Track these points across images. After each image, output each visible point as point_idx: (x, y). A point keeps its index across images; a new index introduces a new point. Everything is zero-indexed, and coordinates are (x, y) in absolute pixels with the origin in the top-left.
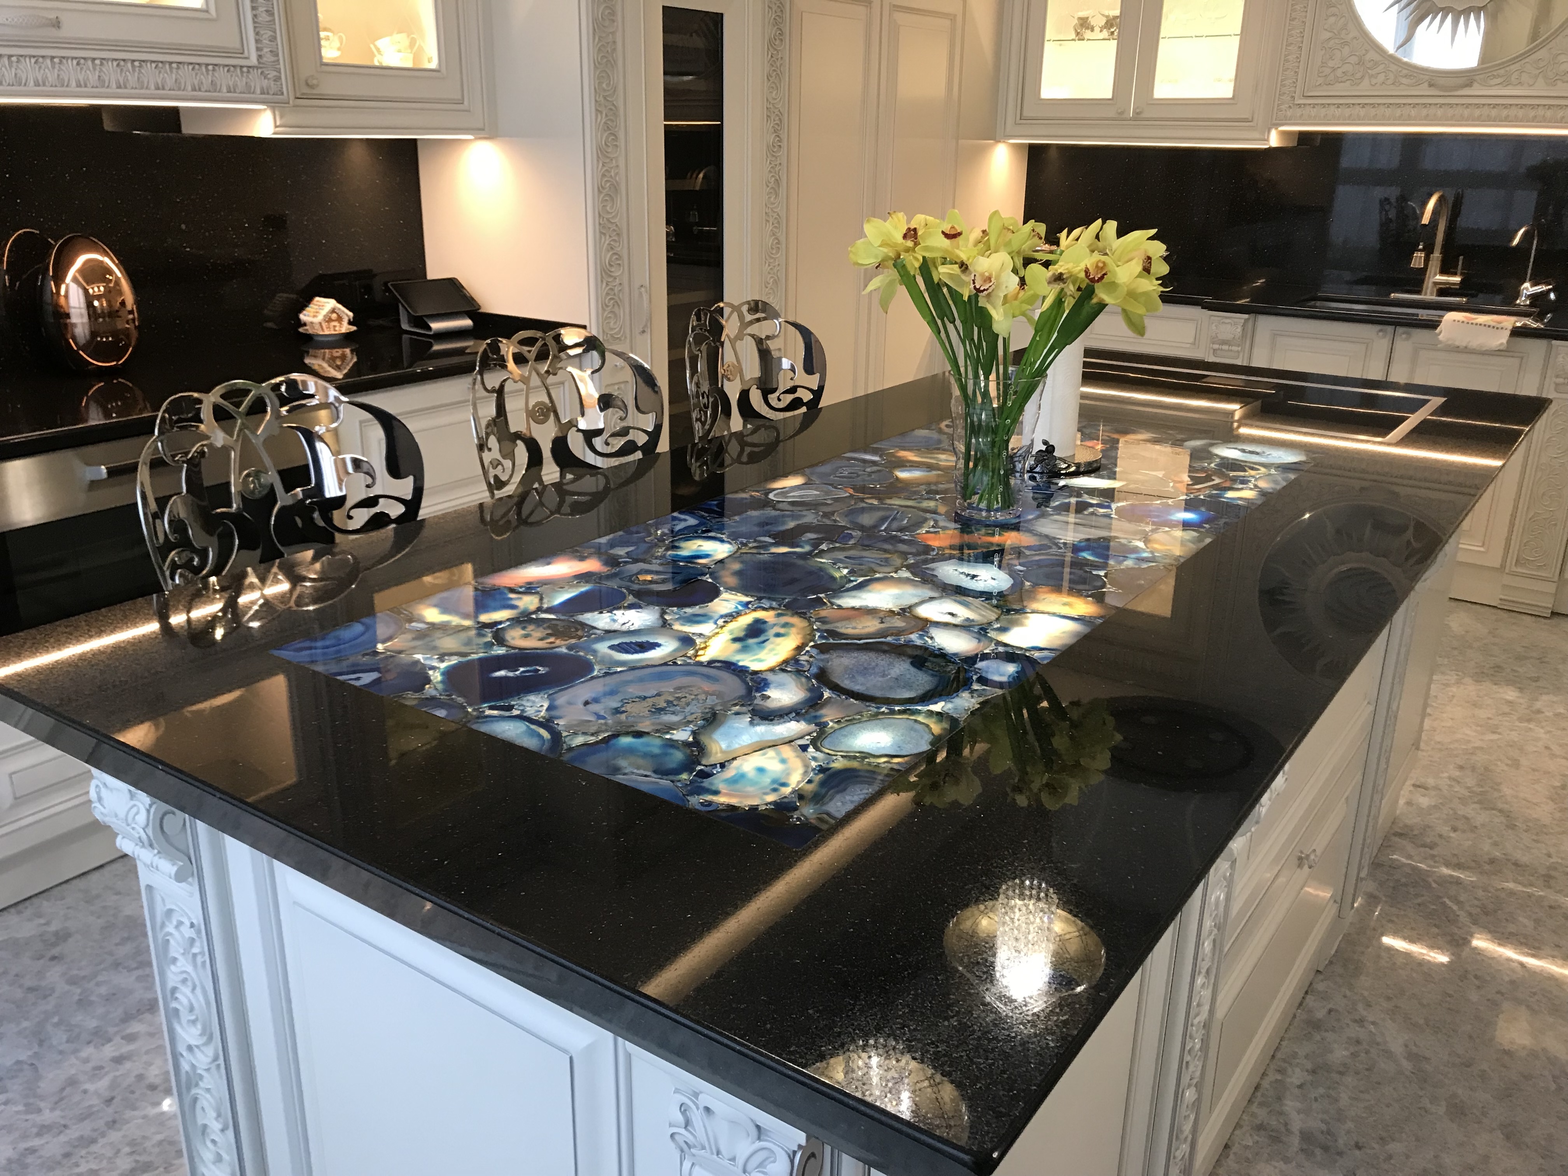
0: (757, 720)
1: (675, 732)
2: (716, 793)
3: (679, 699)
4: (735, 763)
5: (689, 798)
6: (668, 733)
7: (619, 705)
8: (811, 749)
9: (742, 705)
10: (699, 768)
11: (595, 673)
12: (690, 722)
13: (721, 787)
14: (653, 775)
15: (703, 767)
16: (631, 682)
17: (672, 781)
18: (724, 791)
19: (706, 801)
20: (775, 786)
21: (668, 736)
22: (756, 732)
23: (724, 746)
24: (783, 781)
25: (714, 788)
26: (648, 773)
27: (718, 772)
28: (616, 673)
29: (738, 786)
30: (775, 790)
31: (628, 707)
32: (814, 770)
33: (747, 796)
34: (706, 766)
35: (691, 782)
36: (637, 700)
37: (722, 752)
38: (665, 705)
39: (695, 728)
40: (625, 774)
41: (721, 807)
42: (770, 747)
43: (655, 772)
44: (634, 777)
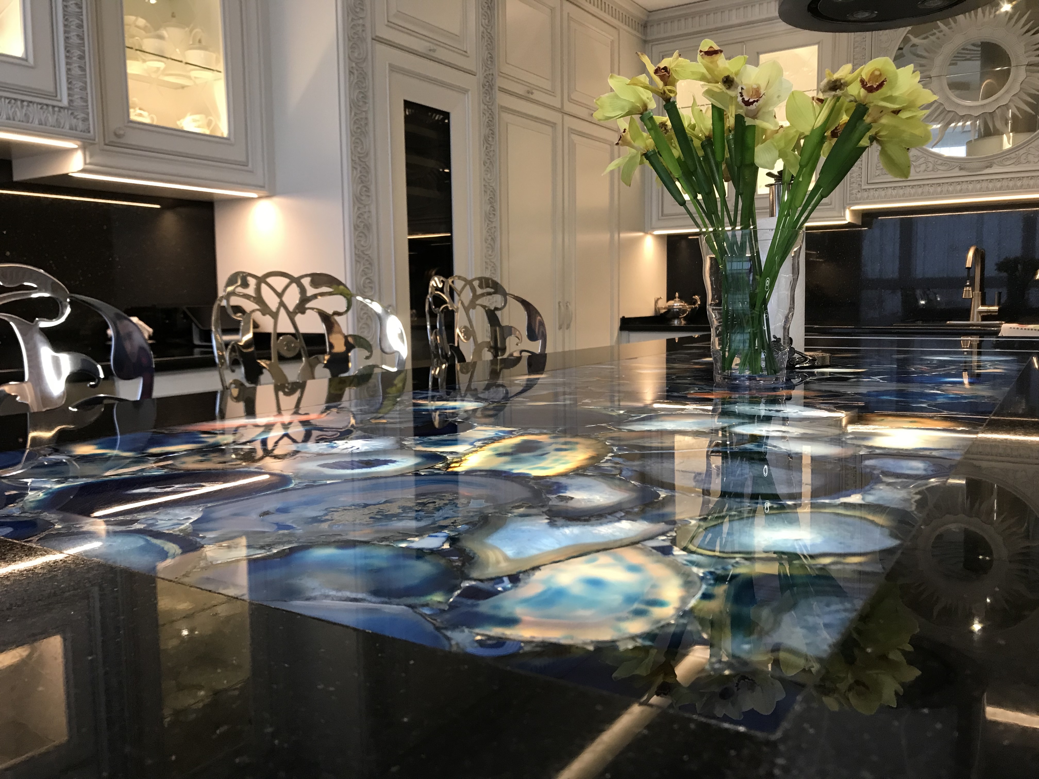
0: (560, 521)
1: (417, 539)
2: (511, 622)
3: (423, 504)
4: (538, 575)
5: (449, 633)
6: (404, 540)
7: (322, 513)
8: (677, 551)
9: (530, 507)
10: (466, 584)
11: (292, 486)
12: (443, 527)
13: (519, 611)
14: (369, 598)
15: (473, 583)
16: (346, 492)
17: (409, 606)
19: (490, 638)
20: (636, 606)
21: (403, 545)
22: (565, 535)
23: (510, 552)
24: (651, 597)
25: (503, 614)
26: (360, 596)
27: (505, 589)
28: (327, 484)
29: (554, 610)
30: (639, 613)
31: (336, 516)
32: (702, 579)
33: (582, 625)
34: (481, 581)
35: (452, 607)
36: (353, 507)
37: (507, 559)
38: (400, 511)
39: (454, 534)
40: (308, 599)
41: (527, 648)
42: (598, 551)
43: (374, 593)
44: (327, 602)
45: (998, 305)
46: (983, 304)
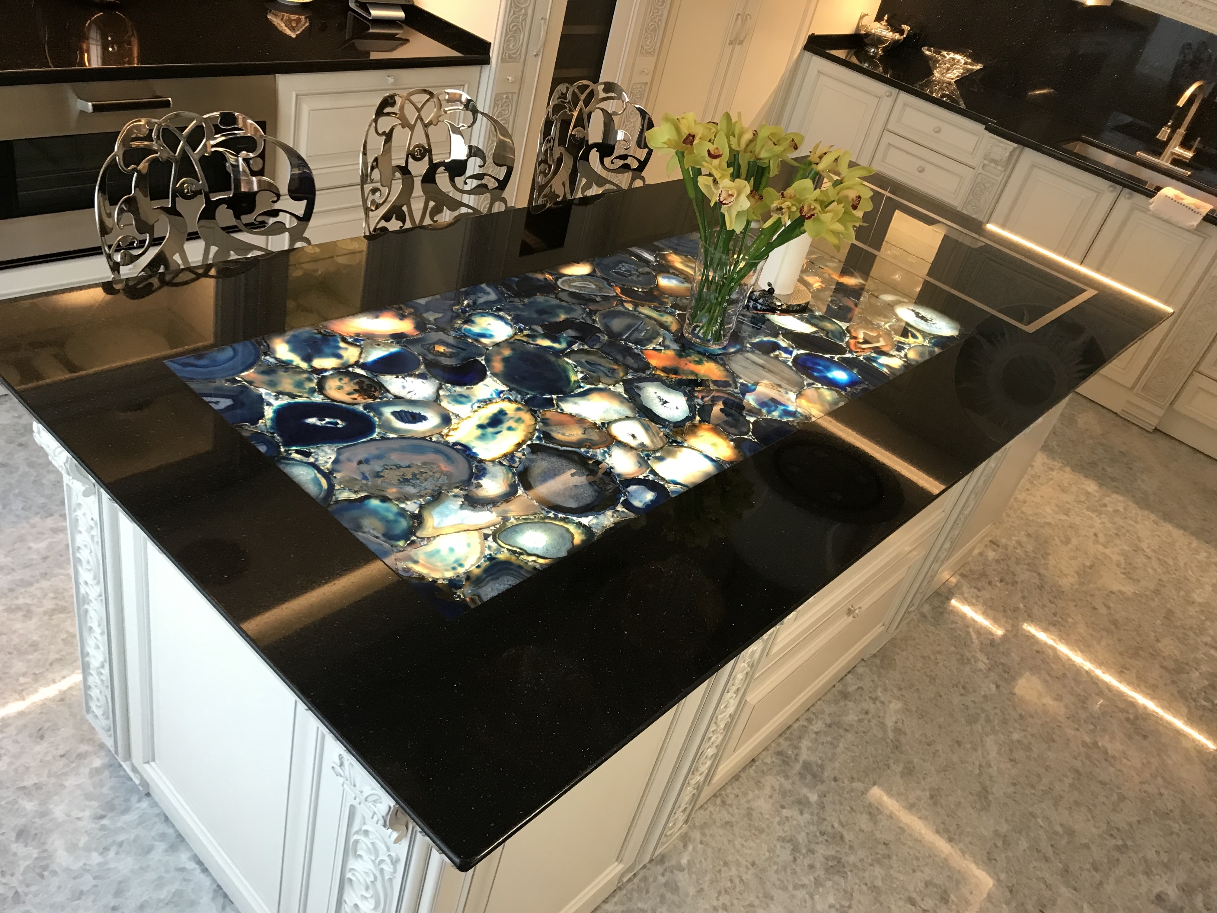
0: (466, 504)
1: (409, 503)
2: (416, 562)
3: (422, 473)
4: (437, 540)
5: (397, 563)
6: (403, 502)
7: (381, 469)
9: (461, 489)
10: (413, 538)
11: (375, 436)
12: (421, 496)
13: (421, 558)
14: (382, 538)
15: (416, 538)
16: (395, 450)
17: (392, 545)
18: (421, 561)
19: (407, 567)
20: (455, 565)
21: (403, 506)
22: (461, 516)
23: (436, 523)
24: (462, 562)
25: (416, 558)
26: (379, 535)
27: (424, 545)
28: (389, 438)
29: (432, 559)
30: (454, 568)
31: (386, 473)
32: (485, 557)
33: (434, 569)
34: (419, 538)
35: (404, 550)
36: (394, 467)
37: (434, 528)
38: (410, 477)
39: (423, 503)
40: (364, 532)
41: (414, 576)
42: (465, 531)
43: (384, 535)
44: (369, 536)
45: (1193, 149)
46: (1182, 146)
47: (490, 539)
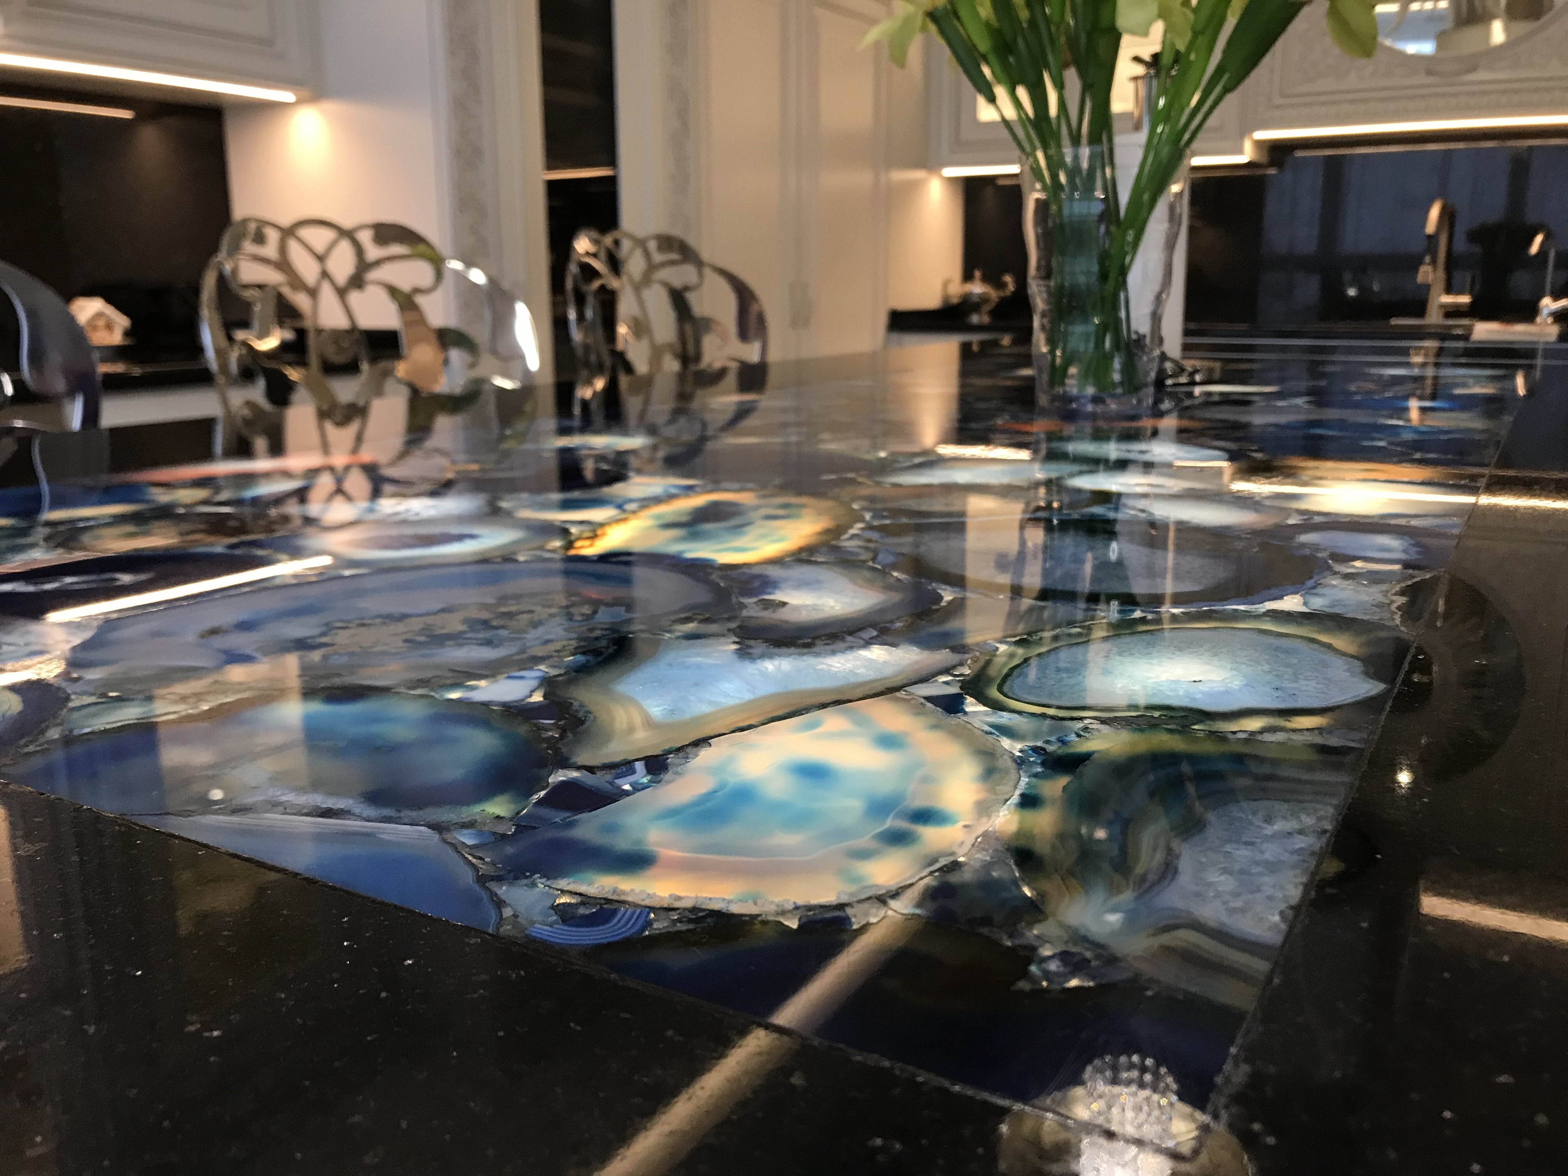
0: (758, 647)
1: (483, 683)
4: (705, 756)
5: (502, 890)
6: (458, 685)
7: (315, 632)
9: (707, 621)
10: (559, 776)
12: (537, 660)
13: (656, 838)
14: (359, 808)
15: (574, 774)
17: (438, 827)
19: (586, 900)
20: (890, 823)
21: (454, 695)
22: (764, 674)
23: (656, 709)
24: (919, 803)
25: (622, 844)
26: (341, 804)
27: (637, 788)
29: (726, 834)
30: (895, 839)
32: (1020, 762)
34: (591, 769)
35: (524, 826)
36: (378, 621)
37: (650, 723)
38: (464, 628)
39: (553, 672)
41: (660, 925)
42: (823, 706)
44: (274, 818)
45: (1471, 293)
46: (1449, 290)
47: (971, 705)
